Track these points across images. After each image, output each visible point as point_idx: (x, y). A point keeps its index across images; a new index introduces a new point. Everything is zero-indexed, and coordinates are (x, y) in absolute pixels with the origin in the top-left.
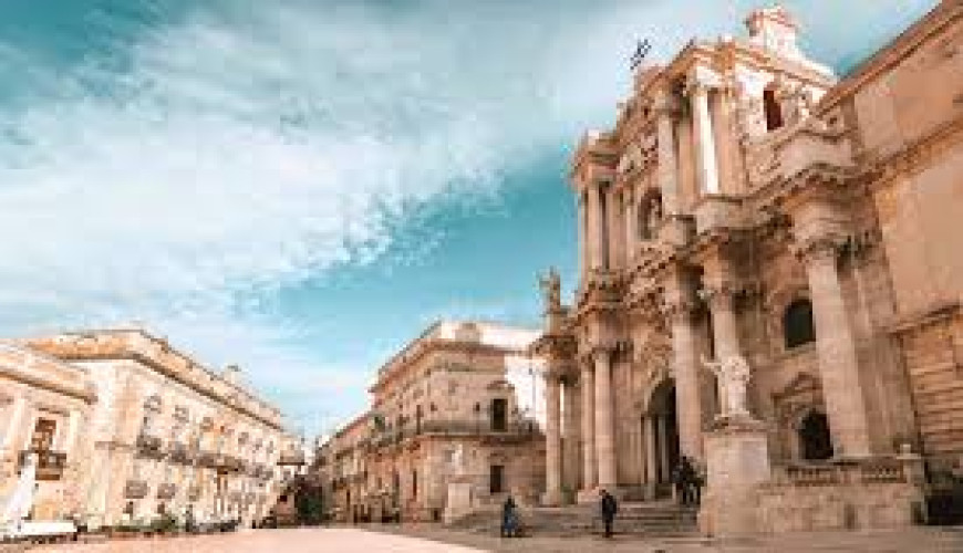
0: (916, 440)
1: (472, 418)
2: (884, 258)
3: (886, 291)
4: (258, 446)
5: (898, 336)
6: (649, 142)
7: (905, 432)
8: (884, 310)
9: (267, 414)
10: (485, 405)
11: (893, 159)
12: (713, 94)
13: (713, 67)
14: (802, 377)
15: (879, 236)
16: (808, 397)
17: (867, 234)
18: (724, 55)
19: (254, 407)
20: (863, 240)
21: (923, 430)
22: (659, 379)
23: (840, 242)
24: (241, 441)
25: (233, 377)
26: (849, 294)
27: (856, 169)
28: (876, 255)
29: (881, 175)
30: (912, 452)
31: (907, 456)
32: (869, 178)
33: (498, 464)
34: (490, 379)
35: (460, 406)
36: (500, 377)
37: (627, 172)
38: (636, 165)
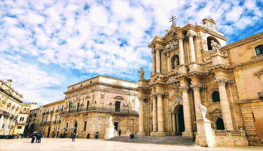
0: (243, 127)
1: (108, 107)
2: (236, 87)
3: (236, 93)
4: (13, 108)
5: (239, 104)
6: (176, 43)
7: (241, 125)
8: (236, 98)
9: (18, 97)
10: (113, 103)
11: (238, 66)
12: (194, 37)
13: (194, 31)
14: (217, 109)
15: (235, 81)
16: (218, 115)
17: (232, 80)
18: (197, 29)
19: (14, 94)
20: (231, 82)
21: (245, 125)
22: (177, 104)
23: (226, 81)
24: (8, 106)
25: (9, 84)
26: (228, 93)
27: (230, 66)
28: (234, 85)
29: (235, 69)
30: (243, 130)
31: (242, 131)
32: (233, 69)
33: (117, 122)
34: (115, 95)
35: (105, 103)
36: (119, 95)
37: (168, 49)
38: (171, 48)
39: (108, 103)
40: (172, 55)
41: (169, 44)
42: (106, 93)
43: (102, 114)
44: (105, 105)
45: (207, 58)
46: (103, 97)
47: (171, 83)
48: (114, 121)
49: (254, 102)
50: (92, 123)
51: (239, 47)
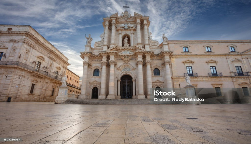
5: (172, 78)
14: (158, 81)
16: (158, 84)
22: (124, 73)
29: (172, 56)
33: (34, 83)
34: (39, 54)
35: (28, 59)
36: (42, 55)
37: (123, 27)
38: (125, 28)
39: (31, 60)
40: (124, 33)
41: (124, 23)
42: (32, 49)
43: (23, 72)
44: (28, 63)
45: (152, 45)
46: (28, 52)
47: (123, 55)
48: (32, 82)
49: (181, 78)
50: (9, 82)
51: (175, 44)
